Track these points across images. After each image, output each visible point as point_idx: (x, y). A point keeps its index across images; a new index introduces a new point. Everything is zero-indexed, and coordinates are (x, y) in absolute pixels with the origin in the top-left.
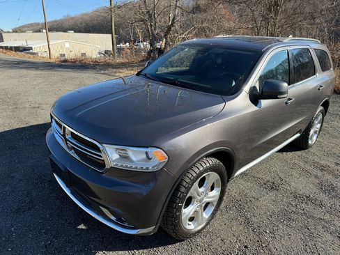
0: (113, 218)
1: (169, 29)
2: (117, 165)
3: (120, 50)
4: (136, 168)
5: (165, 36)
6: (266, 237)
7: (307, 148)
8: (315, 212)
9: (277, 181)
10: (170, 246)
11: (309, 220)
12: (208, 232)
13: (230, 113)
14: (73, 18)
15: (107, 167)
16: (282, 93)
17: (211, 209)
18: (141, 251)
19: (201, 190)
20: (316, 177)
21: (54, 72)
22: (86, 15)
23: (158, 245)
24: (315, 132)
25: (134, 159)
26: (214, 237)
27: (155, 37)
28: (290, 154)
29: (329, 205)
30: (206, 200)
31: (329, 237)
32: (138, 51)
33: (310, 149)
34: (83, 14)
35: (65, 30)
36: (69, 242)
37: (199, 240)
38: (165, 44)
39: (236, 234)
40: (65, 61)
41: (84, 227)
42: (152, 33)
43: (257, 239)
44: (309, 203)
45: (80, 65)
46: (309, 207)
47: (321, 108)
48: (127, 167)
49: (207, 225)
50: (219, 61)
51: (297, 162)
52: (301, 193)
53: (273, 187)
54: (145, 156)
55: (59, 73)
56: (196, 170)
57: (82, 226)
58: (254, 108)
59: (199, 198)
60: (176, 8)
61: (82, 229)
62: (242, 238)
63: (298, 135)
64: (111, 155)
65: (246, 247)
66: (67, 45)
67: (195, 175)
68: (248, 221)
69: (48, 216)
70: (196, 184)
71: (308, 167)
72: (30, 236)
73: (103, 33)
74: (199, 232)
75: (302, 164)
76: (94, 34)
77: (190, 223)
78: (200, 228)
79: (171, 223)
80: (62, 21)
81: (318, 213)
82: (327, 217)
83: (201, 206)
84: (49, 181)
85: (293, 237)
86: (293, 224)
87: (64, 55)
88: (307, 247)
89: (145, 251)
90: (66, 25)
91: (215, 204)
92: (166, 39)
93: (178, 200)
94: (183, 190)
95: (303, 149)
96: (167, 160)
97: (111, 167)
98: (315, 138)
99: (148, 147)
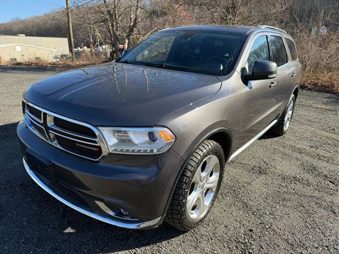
0: (112, 213)
1: (131, 30)
2: (115, 150)
3: (78, 54)
4: (139, 151)
5: (128, 36)
6: (267, 218)
7: (282, 134)
8: (305, 190)
9: (264, 166)
10: (173, 239)
11: (302, 198)
12: (210, 221)
13: (228, 92)
14: (23, 22)
15: (105, 153)
16: (272, 73)
17: (211, 196)
18: (143, 249)
19: (204, 174)
20: (297, 159)
21: (8, 74)
22: (38, 17)
23: (160, 240)
24: (288, 119)
25: (136, 142)
26: (217, 225)
27: (117, 38)
28: (269, 141)
29: (315, 183)
30: (207, 186)
31: (324, 212)
32: (98, 54)
33: (284, 135)
34: (34, 18)
35: (15, 34)
36: (56, 250)
37: (202, 230)
38: (128, 44)
39: (238, 219)
40: (19, 64)
41: (72, 231)
42: (114, 33)
43: (260, 222)
44: (297, 182)
45: (37, 67)
46: (299, 187)
47: (293, 95)
48: (127, 151)
49: (208, 213)
50: (197, 51)
51: (276, 147)
52: (287, 174)
53: (261, 172)
54: (147, 138)
55: (14, 75)
56: (200, 152)
57: (69, 230)
58: (246, 89)
59: (201, 184)
60: (137, 9)
61: (70, 233)
62: (244, 222)
63: (276, 121)
64: (109, 139)
65: (251, 230)
66: (18, 49)
67: (199, 157)
68: (246, 205)
69: (25, 223)
70: (200, 168)
71: (287, 151)
72: (6, 248)
73: (58, 37)
74: (202, 220)
75: (281, 149)
76: (48, 38)
77: (193, 212)
78: (202, 216)
79: (177, 212)
80: (11, 24)
81: (308, 191)
82: (316, 194)
83: (202, 192)
84: (21, 185)
85: (292, 216)
86: (288, 204)
87: (15, 59)
88: (307, 224)
89: (148, 248)
90: (16, 28)
91: (214, 190)
92: (129, 39)
93: (185, 185)
94: (189, 174)
95: (279, 136)
96: (173, 140)
97: (110, 154)
98: (287, 125)
99: (152, 127)
